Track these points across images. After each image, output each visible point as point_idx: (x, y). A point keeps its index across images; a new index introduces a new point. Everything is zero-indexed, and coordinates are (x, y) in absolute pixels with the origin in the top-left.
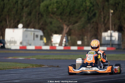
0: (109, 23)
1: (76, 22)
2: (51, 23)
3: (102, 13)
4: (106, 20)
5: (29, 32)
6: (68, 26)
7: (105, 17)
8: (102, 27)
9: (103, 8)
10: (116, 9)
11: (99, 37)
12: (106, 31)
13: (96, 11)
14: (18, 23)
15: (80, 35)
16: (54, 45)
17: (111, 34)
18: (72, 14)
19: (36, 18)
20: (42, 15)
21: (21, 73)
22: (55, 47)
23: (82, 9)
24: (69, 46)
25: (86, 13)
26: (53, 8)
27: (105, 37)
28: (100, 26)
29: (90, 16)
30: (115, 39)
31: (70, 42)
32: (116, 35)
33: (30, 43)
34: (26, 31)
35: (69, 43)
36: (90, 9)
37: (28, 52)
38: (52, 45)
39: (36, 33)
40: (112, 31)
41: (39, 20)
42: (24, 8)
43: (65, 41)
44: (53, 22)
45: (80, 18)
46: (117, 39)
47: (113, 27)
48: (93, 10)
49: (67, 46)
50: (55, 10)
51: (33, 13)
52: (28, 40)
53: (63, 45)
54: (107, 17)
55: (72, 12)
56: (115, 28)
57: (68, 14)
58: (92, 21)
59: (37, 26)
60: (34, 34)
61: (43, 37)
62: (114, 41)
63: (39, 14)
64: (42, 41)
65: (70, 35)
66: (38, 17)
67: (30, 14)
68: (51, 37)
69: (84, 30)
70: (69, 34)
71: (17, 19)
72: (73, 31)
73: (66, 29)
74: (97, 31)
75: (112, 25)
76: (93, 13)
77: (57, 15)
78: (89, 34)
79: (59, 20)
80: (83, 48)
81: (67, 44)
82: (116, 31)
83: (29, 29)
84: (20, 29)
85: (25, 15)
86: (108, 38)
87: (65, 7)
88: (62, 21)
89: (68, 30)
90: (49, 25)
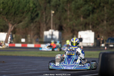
0: (51, 23)
1: (21, 22)
3: (44, 14)
4: (48, 20)
6: (13, 25)
7: (46, 17)
9: (45, 9)
11: (41, 36)
12: (47, 30)
13: (39, 12)
15: (24, 33)
17: (52, 33)
18: (17, 14)
23: (26, 9)
24: (13, 43)
25: (30, 13)
27: (46, 36)
28: (42, 25)
29: (33, 16)
31: (15, 39)
32: (56, 34)
35: (14, 41)
36: (33, 9)
40: (53, 30)
43: (10, 39)
45: (24, 18)
46: (58, 37)
47: (54, 26)
48: (36, 11)
49: (12, 43)
50: (1, 10)
53: (9, 42)
54: (49, 17)
55: (17, 12)
56: (56, 27)
57: (13, 14)
58: (35, 21)
62: (55, 39)
65: (14, 33)
69: (27, 29)
72: (17, 30)
73: (11, 28)
74: (40, 30)
76: (36, 13)
77: (3, 15)
78: (32, 33)
79: (5, 19)
80: (27, 45)
81: (12, 41)
82: (57, 30)
86: (49, 37)
87: (11, 8)
88: (8, 21)
89: (12, 28)
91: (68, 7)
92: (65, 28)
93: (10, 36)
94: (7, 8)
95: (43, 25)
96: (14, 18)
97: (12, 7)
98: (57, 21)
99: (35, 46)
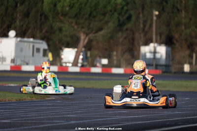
0: (152, 32)
1: (101, 29)
2: (60, 30)
3: (141, 16)
4: (147, 26)
5: (26, 44)
6: (87, 35)
7: (145, 22)
8: (141, 38)
9: (143, 8)
10: (163, 9)
11: (136, 53)
12: (147, 43)
13: (132, 12)
14: (9, 29)
15: (106, 50)
16: (64, 65)
17: (155, 48)
18: (94, 17)
19: (36, 22)
20: (46, 18)
21: (12, 109)
22: (67, 67)
23: (109, 8)
24: (88, 67)
25: (116, 15)
26: (63, 7)
27: (145, 55)
28: (137, 35)
29: (122, 19)
30: (161, 56)
31: (90, 59)
32: (162, 50)
33: (27, 61)
34: (20, 41)
35: (88, 62)
36: (122, 8)
37: (24, 75)
38: (61, 65)
39: (37, 46)
40: (156, 45)
42: (19, 5)
43: (83, 59)
44: (64, 29)
45: (107, 23)
46: (164, 56)
47: (159, 38)
48: (127, 10)
49: (86, 66)
50: (67, 9)
51: (32, 13)
52: (24, 57)
53: (80, 65)
54: (149, 22)
55: (94, 13)
56: (160, 39)
57: (87, 16)
58: (125, 27)
60: (33, 46)
61: (48, 51)
62: (159, 59)
63: (41, 15)
64: (46, 59)
65: (90, 49)
66: (41, 19)
67: (27, 15)
68: (61, 51)
69: (112, 41)
70: (88, 47)
71: (7, 23)
72: (94, 43)
73: (83, 40)
74: (133, 45)
75: (156, 35)
76: (127, 15)
77: (70, 17)
78: (120, 48)
79: (73, 25)
80: (111, 70)
81: (85, 63)
82: (163, 45)
83: (26, 39)
84: (11, 38)
85: (19, 16)
86: (149, 56)
87: (83, 5)
88: (78, 28)
89: (86, 41)
90: (57, 32)
91: (183, 5)
92: (177, 41)
93: (82, 54)
94: (77, 5)
95: (139, 36)
96: (90, 24)
97: (86, 4)
98: (164, 29)
99: (125, 71)
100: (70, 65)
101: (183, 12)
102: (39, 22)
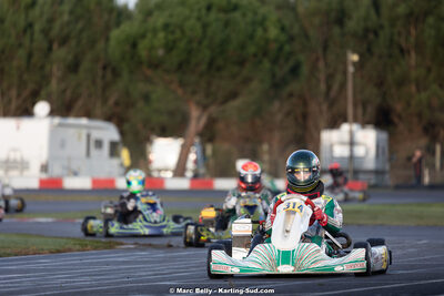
0: (346, 98)
1: (233, 95)
2: (146, 98)
3: (321, 64)
4: (336, 87)
5: (71, 131)
6: (204, 108)
7: (330, 77)
8: (321, 111)
9: (325, 48)
10: (369, 50)
11: (310, 147)
12: (334, 124)
13: (302, 57)
14: (35, 97)
15: (247, 140)
16: (155, 174)
17: (352, 134)
18: (219, 69)
19: (94, 82)
20: (116, 74)
22: (161, 181)
23: (252, 49)
24: (207, 178)
25: (267, 64)
26: (152, 48)
27: (331, 146)
28: (313, 107)
29: (279, 73)
30: (367, 152)
31: (211, 162)
32: (368, 139)
33: (74, 167)
34: (60, 125)
35: (207, 166)
36: (281, 49)
37: (69, 198)
38: (149, 175)
39: (96, 135)
40: (355, 127)
41: (106, 87)
42: (55, 46)
43: (196, 162)
44: (154, 96)
45: (247, 81)
46: (373, 152)
47: (360, 111)
48: (291, 54)
49: (203, 176)
50: (161, 52)
51: (85, 65)
52: (69, 159)
53: (189, 174)
54: (339, 77)
55: (220, 62)
56: (364, 114)
57: (203, 67)
58: (288, 89)
59: (98, 111)
60: (89, 136)
61: (120, 146)
62: (362, 159)
63: (105, 68)
64: (115, 162)
65: (211, 140)
67: (74, 67)
68: (148, 145)
69: (259, 122)
70: (208, 135)
71: (31, 86)
72: (220, 126)
73: (197, 119)
74: (305, 127)
75: (355, 105)
76: (291, 63)
77: (166, 71)
78: (277, 135)
79: (173, 87)
82: (370, 126)
83: (71, 121)
84: (40, 118)
85: (56, 70)
86: (341, 151)
87: (195, 45)
88: (185, 93)
89: (203, 120)
90: (140, 104)
91: (412, 40)
92: (400, 117)
93: (194, 149)
94: (182, 45)
95: (318, 108)
96: (209, 84)
97: (200, 43)
98: (371, 92)
100: (169, 174)
101: (413, 54)
102: (99, 81)
